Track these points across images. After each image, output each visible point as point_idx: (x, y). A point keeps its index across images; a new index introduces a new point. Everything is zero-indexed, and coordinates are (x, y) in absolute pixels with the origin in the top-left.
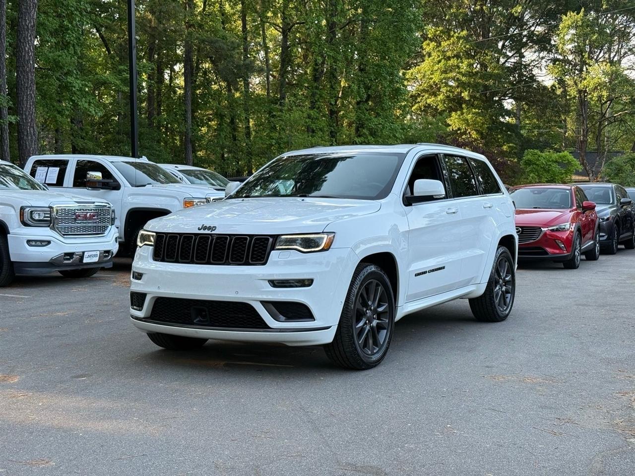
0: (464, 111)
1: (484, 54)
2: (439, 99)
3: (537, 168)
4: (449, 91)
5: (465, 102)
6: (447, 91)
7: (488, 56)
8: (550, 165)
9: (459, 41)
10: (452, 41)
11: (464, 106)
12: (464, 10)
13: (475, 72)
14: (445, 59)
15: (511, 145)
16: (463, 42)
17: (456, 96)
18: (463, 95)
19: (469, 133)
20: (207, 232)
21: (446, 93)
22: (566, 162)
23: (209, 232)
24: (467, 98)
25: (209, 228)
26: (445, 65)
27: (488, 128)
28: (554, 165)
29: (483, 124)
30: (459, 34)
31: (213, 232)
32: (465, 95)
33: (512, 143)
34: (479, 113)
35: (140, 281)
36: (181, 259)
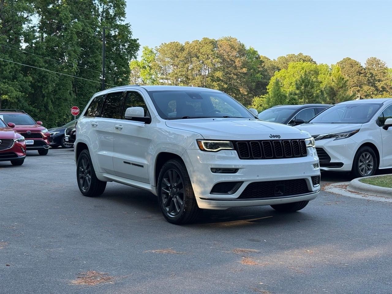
35: (236, 173)
36: (266, 156)
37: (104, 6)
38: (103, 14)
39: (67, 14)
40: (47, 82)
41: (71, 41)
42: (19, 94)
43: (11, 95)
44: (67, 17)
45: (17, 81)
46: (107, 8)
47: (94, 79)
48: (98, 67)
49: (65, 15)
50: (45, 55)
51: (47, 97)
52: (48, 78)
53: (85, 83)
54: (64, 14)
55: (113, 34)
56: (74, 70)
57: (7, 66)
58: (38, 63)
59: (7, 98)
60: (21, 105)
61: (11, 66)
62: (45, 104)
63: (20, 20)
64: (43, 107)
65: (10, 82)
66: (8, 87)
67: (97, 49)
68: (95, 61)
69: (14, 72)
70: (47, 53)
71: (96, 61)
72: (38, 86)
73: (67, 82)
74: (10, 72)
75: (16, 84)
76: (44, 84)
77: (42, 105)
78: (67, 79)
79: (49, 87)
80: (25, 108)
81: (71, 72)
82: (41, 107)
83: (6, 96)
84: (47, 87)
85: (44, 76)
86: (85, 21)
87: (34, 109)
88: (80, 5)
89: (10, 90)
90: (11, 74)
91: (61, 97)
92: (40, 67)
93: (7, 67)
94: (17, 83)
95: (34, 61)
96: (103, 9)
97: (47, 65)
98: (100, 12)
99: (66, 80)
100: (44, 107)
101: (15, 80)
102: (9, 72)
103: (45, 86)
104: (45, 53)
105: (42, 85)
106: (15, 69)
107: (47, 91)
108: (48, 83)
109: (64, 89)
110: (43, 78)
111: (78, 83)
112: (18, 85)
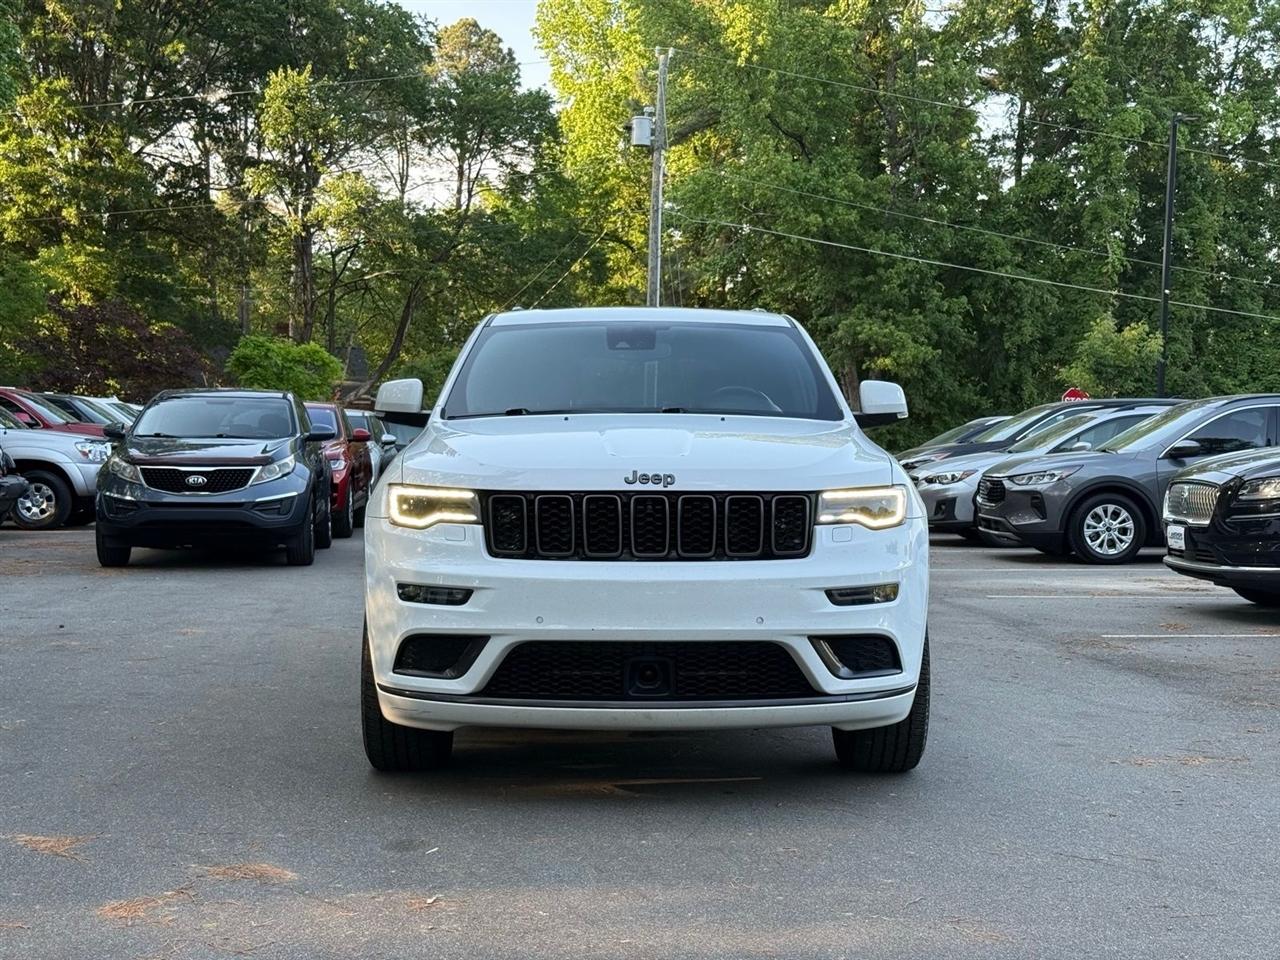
0: (66, 247)
1: (103, 130)
2: (8, 219)
3: (264, 372)
4: (31, 203)
5: (67, 227)
6: (27, 202)
7: (113, 137)
8: (291, 368)
9: (51, 98)
10: (35, 98)
11: (65, 236)
12: (60, 36)
13: (89, 167)
14: (18, 134)
15: (166, 324)
16: (60, 102)
17: (49, 214)
18: (64, 213)
19: (75, 295)
20: (650, 487)
21: (25, 206)
22: (320, 363)
23: (660, 487)
24: (74, 221)
25: (657, 479)
26: (20, 147)
27: (116, 286)
28: (300, 368)
29: (107, 277)
30: (51, 83)
31: (670, 488)
32: (70, 214)
33: (168, 321)
34: (99, 254)
35: (463, 606)
36: (590, 551)
37: (1238, 43)
38: (1233, 70)
39: (1093, 85)
40: (1018, 311)
41: (1105, 172)
42: (927, 352)
43: (898, 356)
44: (1095, 94)
45: (920, 313)
46: (1249, 48)
47: (1186, 293)
48: (1201, 253)
49: (1088, 88)
50: (1017, 225)
51: (1018, 359)
52: (1021, 299)
53: (1155, 310)
54: (1083, 88)
55: (1269, 137)
56: (1110, 266)
57: (893, 268)
58: (989, 253)
59: (890, 367)
60: (934, 386)
61: (905, 268)
62: (1013, 383)
63: (936, 122)
64: (1008, 393)
65: (900, 317)
66: (892, 333)
67: (1203, 193)
68: (1191, 233)
69: (917, 285)
70: (1026, 218)
71: (1195, 234)
72: (992, 326)
73: (1085, 309)
74: (902, 286)
75: (920, 322)
76: (1009, 317)
77: (1005, 386)
78: (1087, 297)
79: (1025, 326)
80: (948, 396)
81: (1101, 274)
82: (1001, 392)
83: (888, 361)
84: (1019, 328)
85: (1010, 294)
86: (1160, 101)
87: (975, 398)
88: (1145, 49)
89: (897, 341)
90: (905, 291)
91: (1067, 357)
92: (997, 265)
93: (893, 271)
94: (921, 317)
95: (980, 247)
96: (1237, 53)
97: (1019, 259)
98: (1223, 67)
99: (1085, 301)
100: (1011, 390)
101: (916, 311)
102: (898, 286)
103: (1012, 323)
104: (1020, 219)
105: (1002, 323)
106: (918, 276)
107: (1017, 339)
108: (1020, 316)
109: (1075, 332)
110: (1007, 297)
111: (1127, 309)
112: (926, 325)
